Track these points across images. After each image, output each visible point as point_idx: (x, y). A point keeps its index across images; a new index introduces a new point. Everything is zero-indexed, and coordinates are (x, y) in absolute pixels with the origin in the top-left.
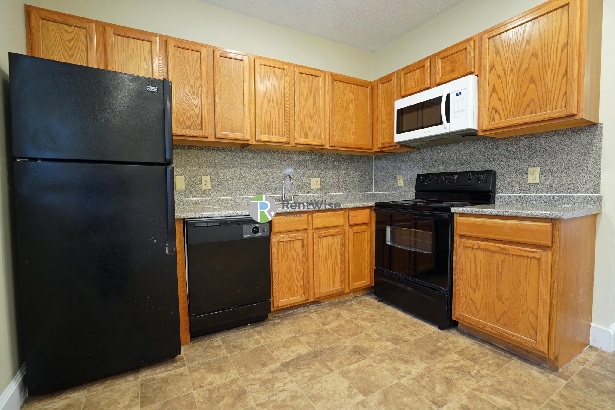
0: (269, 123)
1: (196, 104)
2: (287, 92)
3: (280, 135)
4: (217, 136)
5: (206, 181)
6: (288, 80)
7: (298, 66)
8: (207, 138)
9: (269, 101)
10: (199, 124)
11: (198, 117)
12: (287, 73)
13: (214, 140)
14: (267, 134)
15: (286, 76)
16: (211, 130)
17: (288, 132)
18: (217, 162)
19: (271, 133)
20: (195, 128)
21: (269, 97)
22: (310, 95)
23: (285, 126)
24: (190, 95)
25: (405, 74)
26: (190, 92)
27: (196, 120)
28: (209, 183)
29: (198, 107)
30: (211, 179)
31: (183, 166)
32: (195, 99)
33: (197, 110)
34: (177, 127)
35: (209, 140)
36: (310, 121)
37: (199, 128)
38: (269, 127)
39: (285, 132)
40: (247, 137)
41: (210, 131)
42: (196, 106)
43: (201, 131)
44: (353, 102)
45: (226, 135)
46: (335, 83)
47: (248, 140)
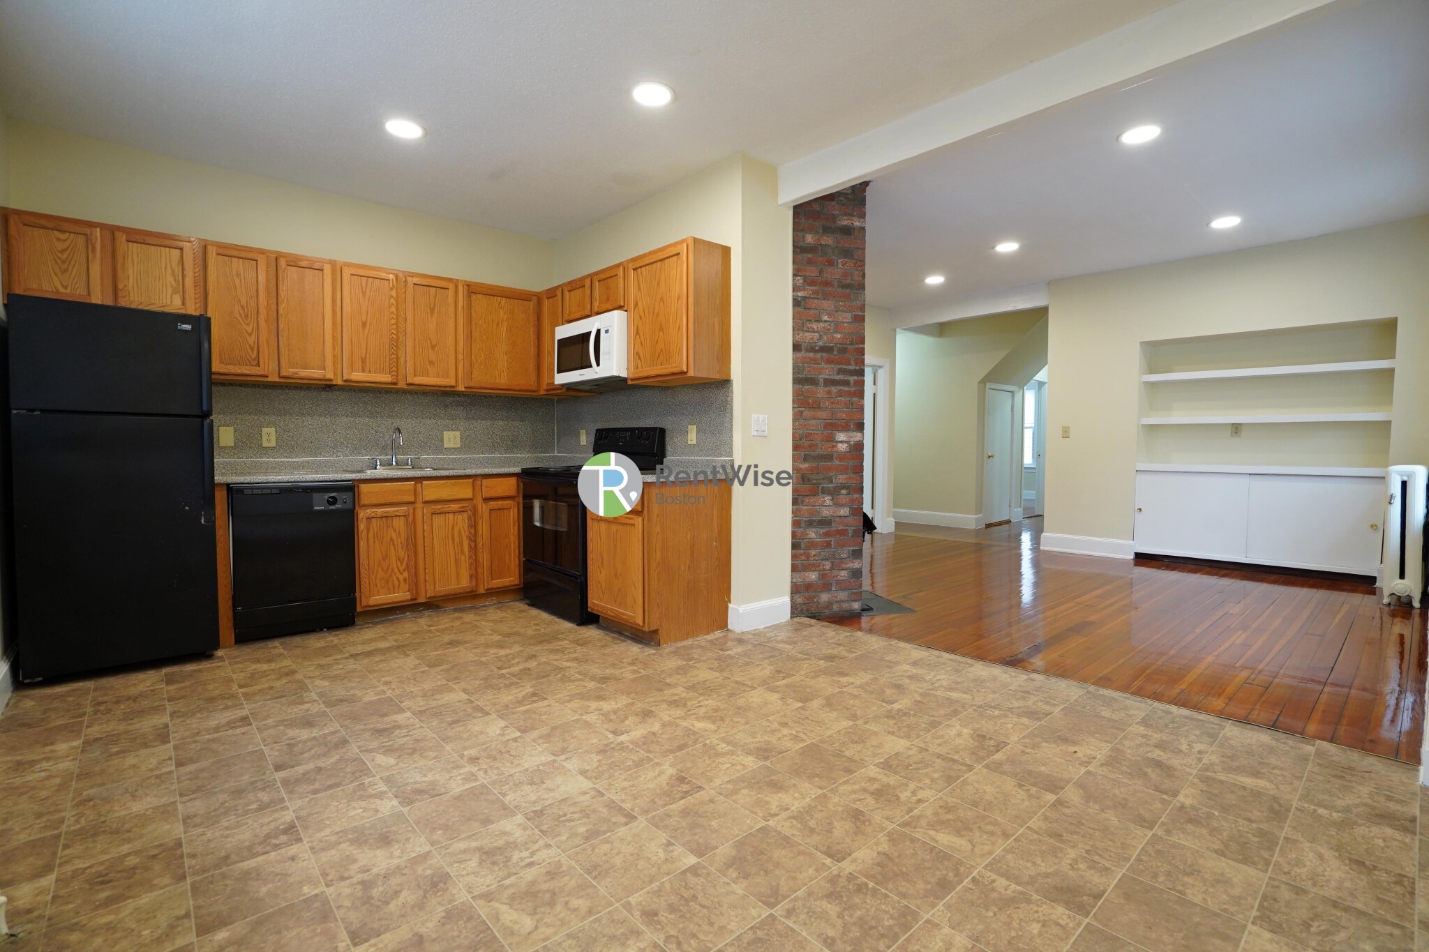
0: (363, 355)
1: (249, 331)
2: (393, 312)
3: (383, 372)
4: (284, 373)
5: (269, 435)
6: (394, 295)
7: (413, 275)
8: (267, 377)
9: (364, 325)
10: (255, 359)
11: (252, 349)
12: (393, 285)
13: (277, 380)
14: (360, 370)
15: (392, 289)
16: (273, 366)
17: (394, 369)
18: (287, 407)
19: (367, 369)
20: (248, 363)
21: (364, 318)
22: (432, 316)
23: (390, 359)
24: (239, 318)
25: (569, 291)
26: (241, 315)
27: (250, 351)
28: (273, 438)
29: (253, 336)
30: (276, 432)
31: (231, 413)
32: (248, 325)
33: (252, 340)
34: (221, 362)
35: (269, 379)
36: (431, 352)
37: (254, 363)
38: (364, 361)
39: (390, 368)
40: (330, 375)
41: (270, 368)
42: (250, 335)
43: (257, 368)
44: (505, 324)
45: (296, 373)
46: (474, 296)
47: (331, 380)
